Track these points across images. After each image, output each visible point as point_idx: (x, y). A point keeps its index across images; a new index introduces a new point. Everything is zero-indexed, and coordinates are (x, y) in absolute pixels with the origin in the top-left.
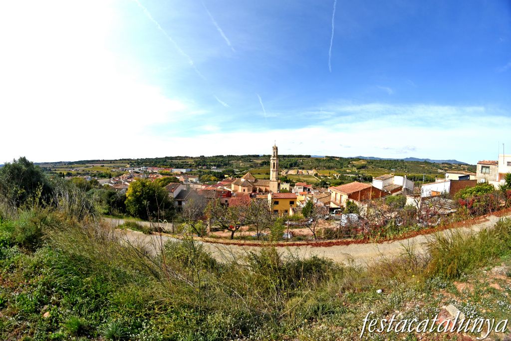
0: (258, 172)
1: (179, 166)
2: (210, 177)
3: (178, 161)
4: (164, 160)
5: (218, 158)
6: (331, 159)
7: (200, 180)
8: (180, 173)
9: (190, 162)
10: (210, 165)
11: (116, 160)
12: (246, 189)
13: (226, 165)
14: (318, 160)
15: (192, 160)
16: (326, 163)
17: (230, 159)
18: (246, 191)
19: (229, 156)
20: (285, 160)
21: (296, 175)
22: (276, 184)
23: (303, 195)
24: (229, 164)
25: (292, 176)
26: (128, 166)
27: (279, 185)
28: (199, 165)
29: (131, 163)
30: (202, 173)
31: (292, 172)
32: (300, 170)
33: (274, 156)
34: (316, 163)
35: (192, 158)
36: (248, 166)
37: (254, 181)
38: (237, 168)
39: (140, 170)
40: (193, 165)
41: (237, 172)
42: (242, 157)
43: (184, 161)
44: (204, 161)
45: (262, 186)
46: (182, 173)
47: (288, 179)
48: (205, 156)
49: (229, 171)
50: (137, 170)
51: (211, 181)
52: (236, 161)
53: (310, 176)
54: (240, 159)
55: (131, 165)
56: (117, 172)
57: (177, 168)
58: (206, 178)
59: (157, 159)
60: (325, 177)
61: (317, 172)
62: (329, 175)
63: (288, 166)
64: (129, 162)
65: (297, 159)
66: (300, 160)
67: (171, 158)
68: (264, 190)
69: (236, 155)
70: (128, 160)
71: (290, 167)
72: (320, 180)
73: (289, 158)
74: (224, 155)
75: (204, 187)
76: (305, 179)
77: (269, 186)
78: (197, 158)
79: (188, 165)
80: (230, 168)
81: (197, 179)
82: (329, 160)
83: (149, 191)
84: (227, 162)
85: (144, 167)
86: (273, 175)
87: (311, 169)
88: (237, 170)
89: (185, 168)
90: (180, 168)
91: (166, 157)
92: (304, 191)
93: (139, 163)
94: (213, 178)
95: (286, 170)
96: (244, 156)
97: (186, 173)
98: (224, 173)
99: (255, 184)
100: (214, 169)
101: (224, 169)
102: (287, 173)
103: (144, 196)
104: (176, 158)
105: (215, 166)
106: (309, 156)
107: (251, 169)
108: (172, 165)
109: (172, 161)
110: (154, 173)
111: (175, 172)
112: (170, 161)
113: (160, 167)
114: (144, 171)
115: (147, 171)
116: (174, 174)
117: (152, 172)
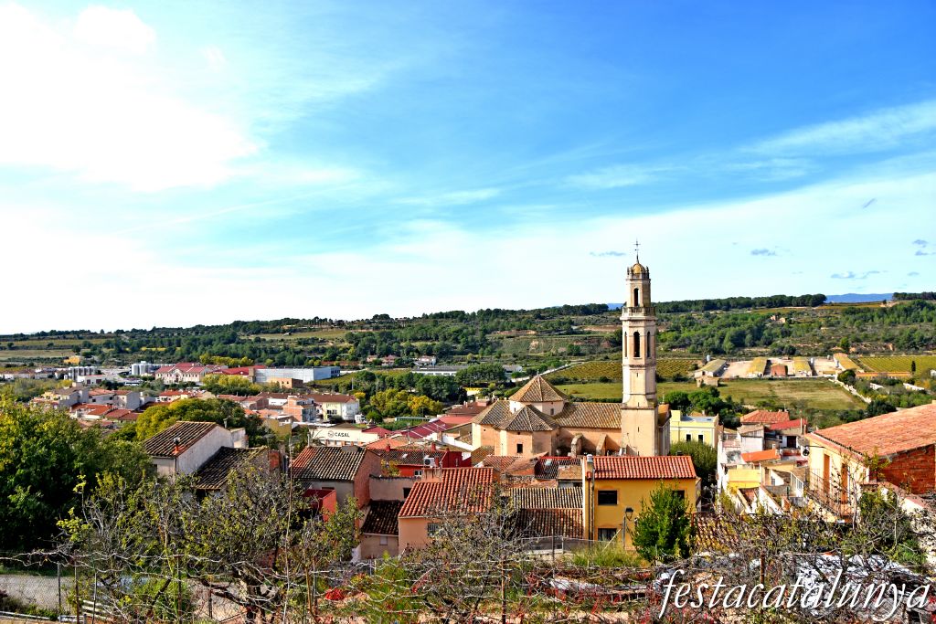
0: (602, 375)
1: (289, 358)
2: (405, 398)
3: (285, 336)
4: (228, 334)
5: (445, 323)
6: (922, 306)
7: (365, 412)
8: (289, 386)
9: (334, 339)
10: (410, 350)
11: (22, 337)
12: (527, 440)
13: (472, 348)
14: (859, 311)
15: (342, 334)
16: (894, 324)
17: (492, 324)
18: (528, 449)
19: (487, 314)
20: (711, 319)
21: (760, 378)
22: (649, 416)
23: (757, 466)
24: (484, 343)
25: (745, 387)
26: (75, 359)
27: (662, 422)
28: (367, 350)
29: (90, 346)
30: (377, 382)
31: (741, 369)
32: (776, 361)
33: (636, 309)
34: (850, 328)
35: (340, 323)
36: (561, 350)
37: (559, 408)
38: (517, 358)
39: (124, 375)
40: (345, 350)
41: (518, 375)
42: (539, 314)
43: (309, 336)
44: (390, 336)
45: (594, 429)
46: (297, 383)
47: (723, 398)
48: (393, 316)
49: (483, 373)
50: (112, 374)
51: (409, 412)
52: (514, 332)
53: (824, 384)
54: (530, 322)
55: (87, 355)
56: (24, 386)
57: (281, 364)
58: (390, 404)
59: (198, 329)
60: (893, 383)
61: (851, 366)
62: (908, 375)
63: (727, 345)
64: (78, 343)
65: (764, 312)
66: (779, 315)
67: (259, 327)
68: (599, 447)
69: (517, 308)
70: (79, 334)
71: (739, 346)
72: (868, 400)
73: (733, 312)
74: (469, 311)
75: (369, 439)
76: (798, 396)
77: (618, 430)
78: (361, 324)
79: (324, 351)
80: (488, 361)
81: (355, 405)
82: (908, 311)
83: (49, 454)
84: (478, 336)
85: (143, 363)
86: (634, 383)
87: (827, 353)
88: (519, 368)
89: (309, 367)
90: (292, 365)
91: (237, 324)
92: (766, 447)
93: (124, 345)
94: (416, 402)
95: (717, 363)
96: (547, 310)
97: (313, 385)
98: (466, 380)
99: (563, 422)
100: (428, 368)
101: (464, 367)
102: (718, 373)
103: (20, 472)
104: (276, 326)
105: (429, 354)
106: (819, 300)
107: (575, 361)
108: (258, 351)
109: (262, 336)
110: (185, 386)
111: (269, 381)
112: (252, 338)
113: (212, 363)
114: (145, 379)
115: (157, 377)
116: (266, 389)
117: (177, 380)
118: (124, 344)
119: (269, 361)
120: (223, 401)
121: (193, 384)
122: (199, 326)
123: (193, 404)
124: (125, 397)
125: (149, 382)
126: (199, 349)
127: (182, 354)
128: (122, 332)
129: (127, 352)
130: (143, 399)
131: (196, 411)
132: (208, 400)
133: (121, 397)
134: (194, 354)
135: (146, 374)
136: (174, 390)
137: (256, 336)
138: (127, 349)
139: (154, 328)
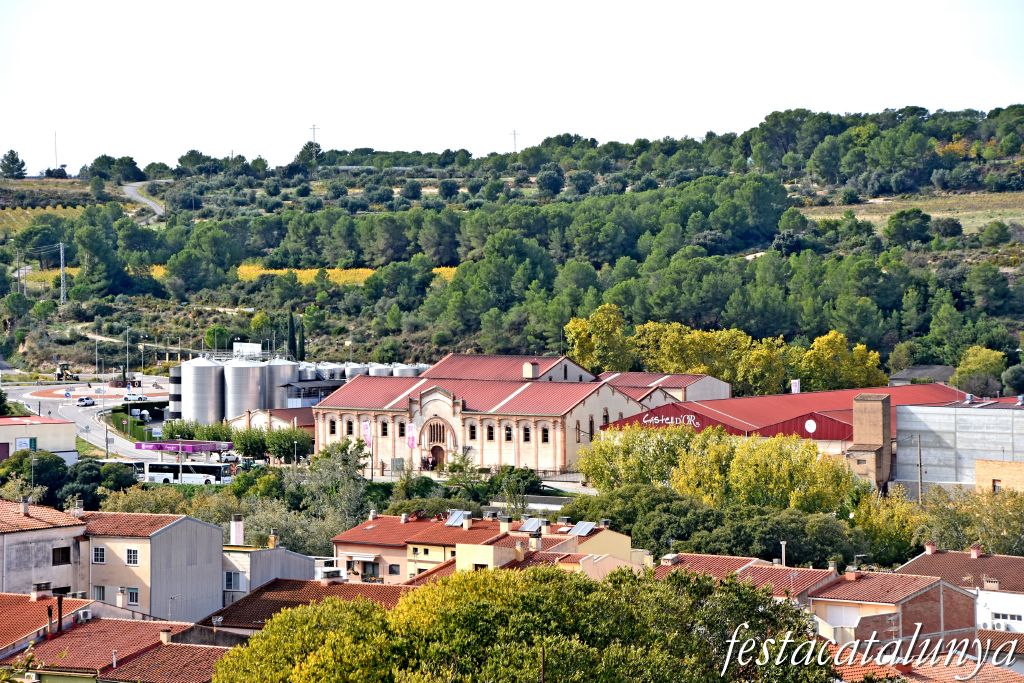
85: (247, 353)
108: (910, 297)
109: (937, 207)
110: (479, 494)
111: (975, 478)
112: (878, 215)
113: (637, 367)
114: (255, 447)
115: (323, 439)
116: (957, 526)
117: (434, 461)
118: (140, 239)
119: (979, 357)
120: (703, 591)
121: (530, 485)
122: (566, 141)
123: (529, 606)
124: (143, 548)
125: (275, 462)
126: (564, 278)
127: (464, 307)
128: (128, 170)
129: (158, 291)
130: (241, 562)
131: (546, 644)
132: (617, 580)
133: (118, 548)
134: (535, 309)
135: (261, 421)
136: (421, 517)
137: (898, 204)
138: (158, 273)
139: (311, 149)
